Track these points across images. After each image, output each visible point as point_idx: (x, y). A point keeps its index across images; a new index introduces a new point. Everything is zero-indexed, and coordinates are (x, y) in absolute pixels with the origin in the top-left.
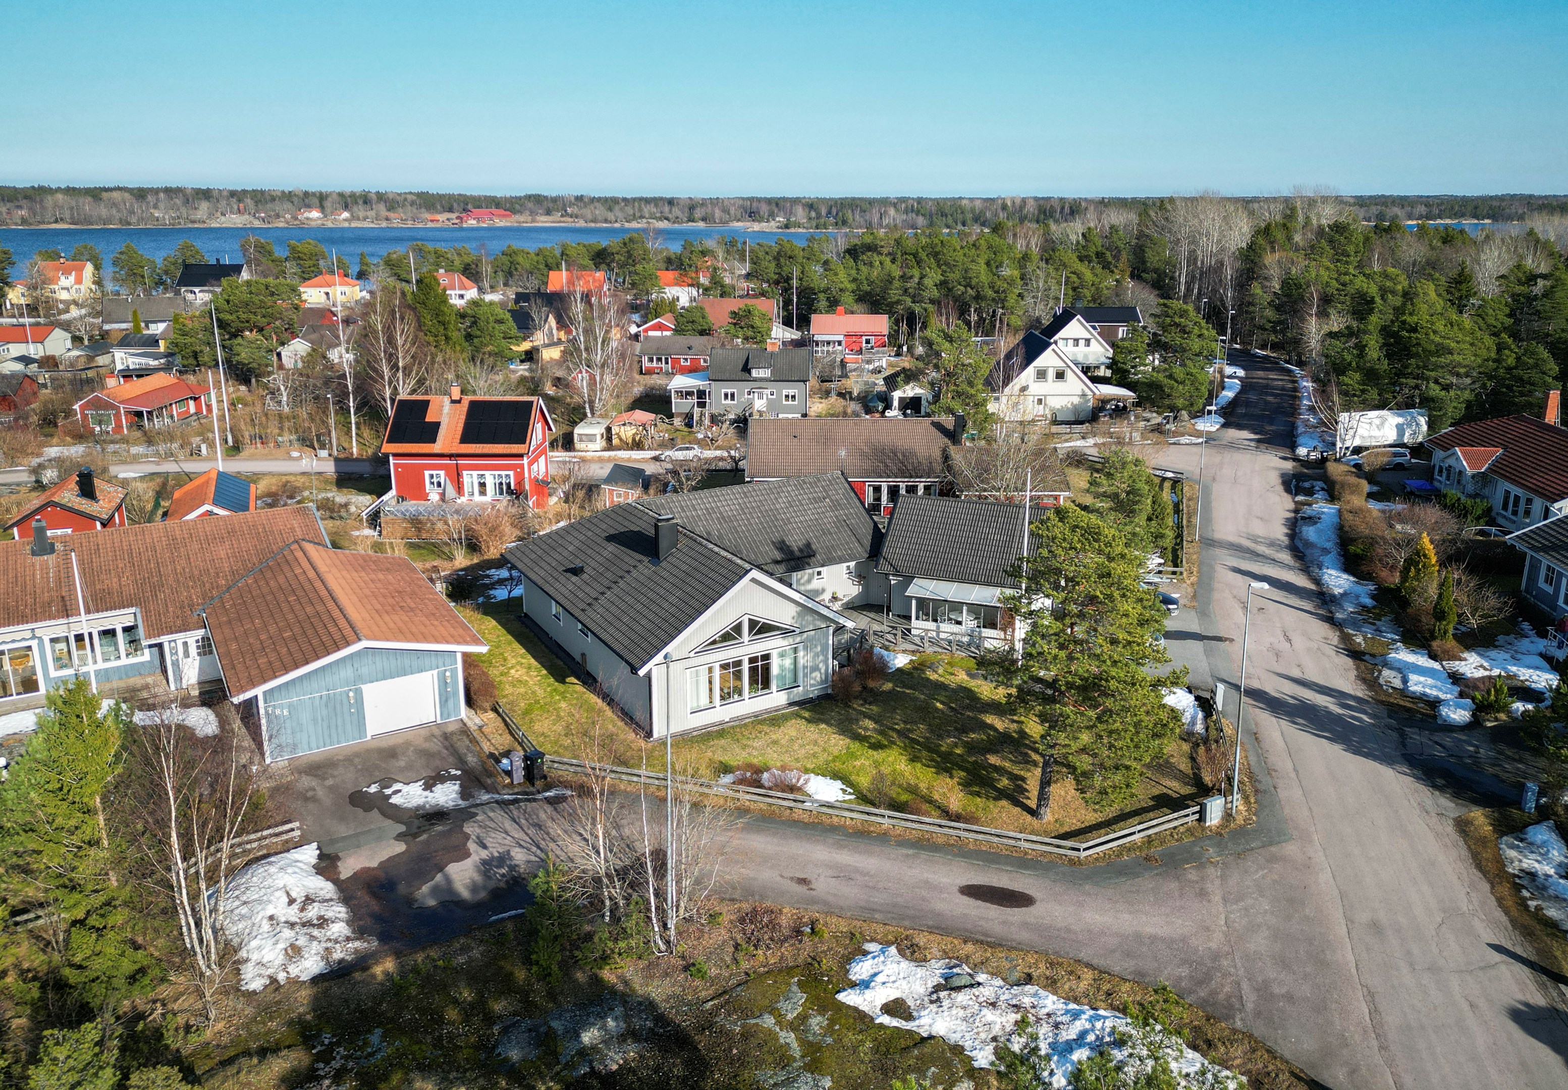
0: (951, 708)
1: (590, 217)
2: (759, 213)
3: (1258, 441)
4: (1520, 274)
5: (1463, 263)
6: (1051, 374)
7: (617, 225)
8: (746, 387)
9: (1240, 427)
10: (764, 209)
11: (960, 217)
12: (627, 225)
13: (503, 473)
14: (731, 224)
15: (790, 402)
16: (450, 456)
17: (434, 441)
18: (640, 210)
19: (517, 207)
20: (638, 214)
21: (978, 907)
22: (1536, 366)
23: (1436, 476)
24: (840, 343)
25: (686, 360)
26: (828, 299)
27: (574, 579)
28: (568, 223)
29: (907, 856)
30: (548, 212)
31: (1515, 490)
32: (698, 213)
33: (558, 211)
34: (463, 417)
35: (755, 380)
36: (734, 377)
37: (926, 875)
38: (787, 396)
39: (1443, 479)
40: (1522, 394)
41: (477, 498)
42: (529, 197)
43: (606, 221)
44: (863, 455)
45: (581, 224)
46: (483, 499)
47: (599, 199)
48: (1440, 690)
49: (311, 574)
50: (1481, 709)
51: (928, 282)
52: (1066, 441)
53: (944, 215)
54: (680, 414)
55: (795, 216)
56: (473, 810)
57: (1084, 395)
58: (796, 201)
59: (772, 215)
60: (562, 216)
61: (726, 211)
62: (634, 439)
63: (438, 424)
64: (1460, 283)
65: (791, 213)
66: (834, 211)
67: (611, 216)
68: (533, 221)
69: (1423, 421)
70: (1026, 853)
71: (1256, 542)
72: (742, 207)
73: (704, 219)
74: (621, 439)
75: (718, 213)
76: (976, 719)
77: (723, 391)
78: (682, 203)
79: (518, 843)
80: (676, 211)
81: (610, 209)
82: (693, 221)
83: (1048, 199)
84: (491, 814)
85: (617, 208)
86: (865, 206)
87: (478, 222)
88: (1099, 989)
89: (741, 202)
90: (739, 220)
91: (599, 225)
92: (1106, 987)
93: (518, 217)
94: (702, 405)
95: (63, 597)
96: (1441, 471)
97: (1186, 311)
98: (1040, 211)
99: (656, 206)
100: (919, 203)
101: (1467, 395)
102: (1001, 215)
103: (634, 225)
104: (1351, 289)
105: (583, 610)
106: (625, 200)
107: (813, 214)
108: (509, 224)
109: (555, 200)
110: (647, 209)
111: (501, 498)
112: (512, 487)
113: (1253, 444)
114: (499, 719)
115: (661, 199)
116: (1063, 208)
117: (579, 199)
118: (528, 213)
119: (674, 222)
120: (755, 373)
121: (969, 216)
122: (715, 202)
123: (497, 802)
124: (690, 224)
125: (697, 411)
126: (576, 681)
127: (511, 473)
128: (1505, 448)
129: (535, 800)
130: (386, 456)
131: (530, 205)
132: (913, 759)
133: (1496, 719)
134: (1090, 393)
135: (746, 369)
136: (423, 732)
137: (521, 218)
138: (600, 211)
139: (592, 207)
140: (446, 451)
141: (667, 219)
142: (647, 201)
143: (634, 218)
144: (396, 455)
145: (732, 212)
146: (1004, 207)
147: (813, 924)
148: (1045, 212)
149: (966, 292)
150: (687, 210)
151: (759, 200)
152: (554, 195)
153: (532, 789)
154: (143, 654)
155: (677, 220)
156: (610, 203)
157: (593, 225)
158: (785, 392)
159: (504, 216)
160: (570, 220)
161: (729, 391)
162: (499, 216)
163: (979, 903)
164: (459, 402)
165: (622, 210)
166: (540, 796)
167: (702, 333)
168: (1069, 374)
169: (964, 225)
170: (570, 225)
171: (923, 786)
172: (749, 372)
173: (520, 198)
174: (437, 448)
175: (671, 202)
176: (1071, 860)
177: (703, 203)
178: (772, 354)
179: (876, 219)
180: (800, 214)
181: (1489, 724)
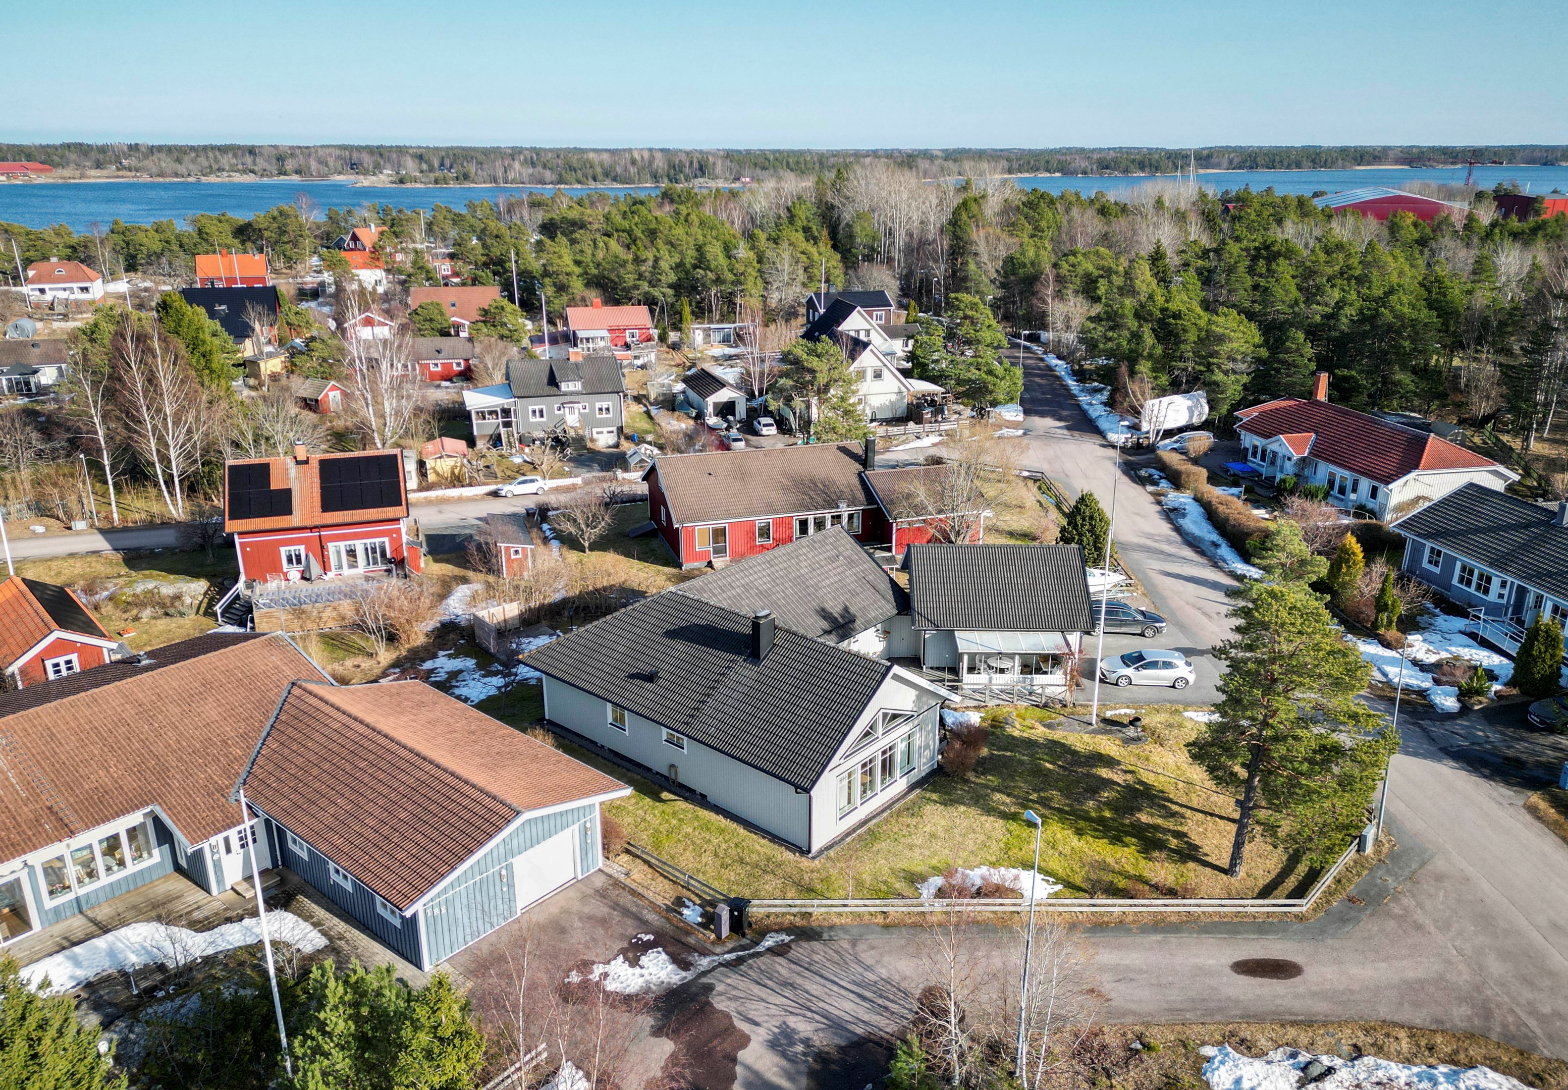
0: (1060, 766)
1: (154, 170)
2: (362, 164)
3: (1068, 428)
4: (1197, 249)
5: (1159, 241)
6: (870, 374)
7: (191, 179)
8: (556, 402)
9: (1042, 414)
10: (367, 160)
11: (590, 172)
12: (204, 179)
13: (377, 540)
14: (332, 178)
15: (604, 415)
16: (311, 529)
17: (290, 513)
18: (216, 160)
19: (56, 159)
20: (215, 167)
21: (1262, 985)
22: (1297, 350)
23: (1250, 458)
24: (602, 338)
25: (436, 365)
26: (555, 284)
27: (649, 686)
28: (128, 178)
29: (1159, 942)
30: (99, 165)
31: (1340, 473)
32: (290, 165)
33: (110, 163)
34: (317, 481)
35: (565, 394)
36: (540, 392)
37: (1193, 961)
38: (601, 409)
39: (1258, 460)
40: (1288, 376)
41: (347, 572)
42: (69, 146)
43: (176, 175)
44: (785, 489)
45: (145, 178)
46: (353, 571)
47: (160, 148)
48: (1417, 679)
49: (362, 729)
50: (1464, 695)
51: (664, 265)
52: (904, 442)
53: (573, 169)
54: (483, 436)
55: (405, 168)
56: (704, 980)
57: (900, 392)
58: (401, 150)
59: (377, 168)
60: (118, 169)
61: (322, 162)
62: (453, 473)
63: (289, 491)
64: (1156, 260)
65: (399, 165)
66: (447, 163)
67: (181, 169)
68: (82, 176)
69: (1204, 401)
70: (1255, 917)
71: (1157, 541)
72: (339, 157)
73: (298, 172)
74: (438, 474)
75: (313, 165)
76: (1089, 775)
77: (531, 408)
78: (266, 152)
79: (786, 1011)
80: (261, 163)
81: (179, 161)
82: (285, 174)
83: (676, 152)
84: (729, 981)
85: (186, 159)
86: (482, 158)
87: (8, 177)
88: (1419, 1046)
89: (338, 152)
90: (340, 173)
91: (168, 180)
92: (1423, 1042)
93: (60, 172)
94: (507, 425)
95: (50, 808)
96: (1254, 454)
97: (976, 304)
98: (669, 166)
99: (235, 156)
100: (537, 154)
101: (1245, 379)
102: (632, 170)
103: (212, 179)
104: (1080, 271)
105: (687, 724)
106: (193, 148)
107: (425, 167)
108: (51, 181)
109: (103, 149)
110: (226, 160)
111: (376, 568)
112: (389, 555)
113: (1065, 432)
114: (638, 861)
115: (239, 147)
116: (691, 163)
117: (133, 148)
118: (72, 166)
119: (262, 176)
120: (564, 387)
121: (599, 170)
122: (307, 151)
123: (721, 964)
124: (282, 177)
125: (503, 431)
126: (672, 797)
127: (386, 540)
128: (1316, 433)
129: (758, 955)
130: (231, 535)
131: (73, 156)
132: (1079, 833)
133: (1481, 703)
134: (904, 390)
135: (553, 381)
136: (572, 893)
137: (66, 173)
138: (167, 163)
139: (155, 157)
140: (309, 523)
141: (252, 171)
142: (223, 149)
143: (210, 171)
144: (241, 534)
145: (331, 164)
146: (634, 162)
147: (1140, 1037)
148: (674, 167)
149: (706, 275)
150: (274, 161)
151: (360, 149)
152: (100, 142)
153: (745, 941)
154: (150, 855)
155: (264, 173)
156: (177, 152)
157: (161, 180)
158: (598, 405)
159: (41, 170)
160: (129, 174)
161: (537, 408)
162: (35, 170)
163: (1259, 980)
164: (306, 462)
165: (193, 161)
166: (760, 949)
167: (445, 333)
168: (886, 373)
169: (595, 179)
170: (132, 180)
171: (1110, 860)
172: (557, 386)
173: (55, 148)
174: (295, 520)
175: (252, 151)
176: (1296, 916)
177: (293, 151)
178: (577, 365)
179: (500, 173)
180: (410, 167)
181: (1476, 708)
